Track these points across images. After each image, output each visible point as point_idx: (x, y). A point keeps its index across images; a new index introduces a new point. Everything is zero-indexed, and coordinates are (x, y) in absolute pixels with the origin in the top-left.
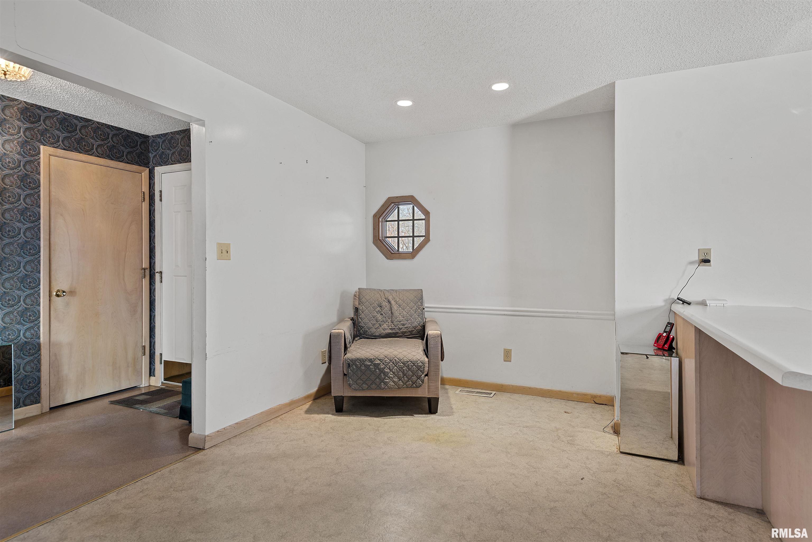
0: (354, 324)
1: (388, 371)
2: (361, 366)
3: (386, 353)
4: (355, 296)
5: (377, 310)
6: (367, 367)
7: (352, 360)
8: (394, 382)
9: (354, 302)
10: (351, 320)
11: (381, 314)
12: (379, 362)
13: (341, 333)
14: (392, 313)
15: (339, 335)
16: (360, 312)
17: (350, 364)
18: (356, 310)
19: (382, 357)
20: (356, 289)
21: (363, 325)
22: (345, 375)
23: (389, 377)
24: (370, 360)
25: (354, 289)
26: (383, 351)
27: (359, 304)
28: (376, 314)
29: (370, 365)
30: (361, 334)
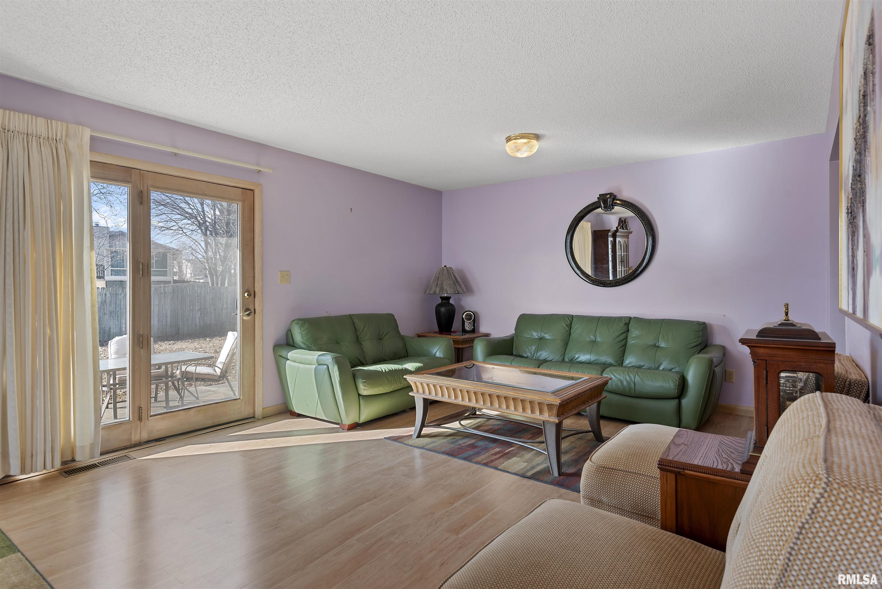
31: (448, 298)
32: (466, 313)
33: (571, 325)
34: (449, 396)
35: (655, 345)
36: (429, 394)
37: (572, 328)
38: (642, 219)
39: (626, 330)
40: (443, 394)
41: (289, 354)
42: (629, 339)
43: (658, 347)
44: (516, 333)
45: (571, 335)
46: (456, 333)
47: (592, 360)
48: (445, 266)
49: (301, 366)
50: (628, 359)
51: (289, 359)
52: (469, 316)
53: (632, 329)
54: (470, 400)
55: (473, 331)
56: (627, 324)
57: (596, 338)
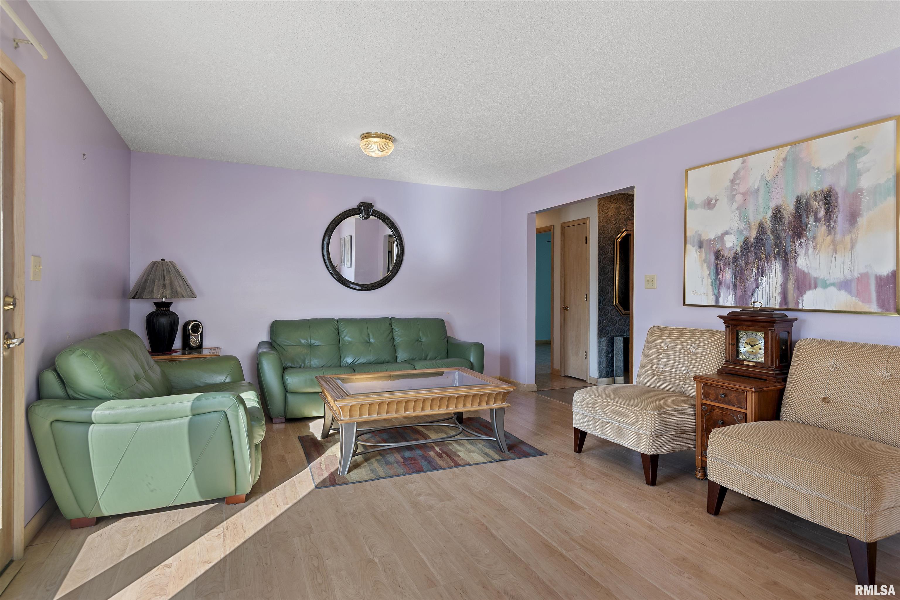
31: (168, 305)
32: (192, 324)
33: (338, 329)
34: (397, 411)
35: (419, 341)
36: (369, 415)
37: (340, 331)
38: (395, 231)
39: (390, 330)
40: (390, 410)
41: (94, 412)
42: (395, 338)
43: (421, 341)
44: (275, 342)
45: (341, 339)
46: (178, 352)
47: (373, 360)
48: (163, 260)
49: (144, 426)
50: (401, 355)
51: (94, 421)
52: (196, 328)
53: (396, 329)
54: (423, 409)
55: (199, 347)
56: (391, 324)
57: (370, 339)
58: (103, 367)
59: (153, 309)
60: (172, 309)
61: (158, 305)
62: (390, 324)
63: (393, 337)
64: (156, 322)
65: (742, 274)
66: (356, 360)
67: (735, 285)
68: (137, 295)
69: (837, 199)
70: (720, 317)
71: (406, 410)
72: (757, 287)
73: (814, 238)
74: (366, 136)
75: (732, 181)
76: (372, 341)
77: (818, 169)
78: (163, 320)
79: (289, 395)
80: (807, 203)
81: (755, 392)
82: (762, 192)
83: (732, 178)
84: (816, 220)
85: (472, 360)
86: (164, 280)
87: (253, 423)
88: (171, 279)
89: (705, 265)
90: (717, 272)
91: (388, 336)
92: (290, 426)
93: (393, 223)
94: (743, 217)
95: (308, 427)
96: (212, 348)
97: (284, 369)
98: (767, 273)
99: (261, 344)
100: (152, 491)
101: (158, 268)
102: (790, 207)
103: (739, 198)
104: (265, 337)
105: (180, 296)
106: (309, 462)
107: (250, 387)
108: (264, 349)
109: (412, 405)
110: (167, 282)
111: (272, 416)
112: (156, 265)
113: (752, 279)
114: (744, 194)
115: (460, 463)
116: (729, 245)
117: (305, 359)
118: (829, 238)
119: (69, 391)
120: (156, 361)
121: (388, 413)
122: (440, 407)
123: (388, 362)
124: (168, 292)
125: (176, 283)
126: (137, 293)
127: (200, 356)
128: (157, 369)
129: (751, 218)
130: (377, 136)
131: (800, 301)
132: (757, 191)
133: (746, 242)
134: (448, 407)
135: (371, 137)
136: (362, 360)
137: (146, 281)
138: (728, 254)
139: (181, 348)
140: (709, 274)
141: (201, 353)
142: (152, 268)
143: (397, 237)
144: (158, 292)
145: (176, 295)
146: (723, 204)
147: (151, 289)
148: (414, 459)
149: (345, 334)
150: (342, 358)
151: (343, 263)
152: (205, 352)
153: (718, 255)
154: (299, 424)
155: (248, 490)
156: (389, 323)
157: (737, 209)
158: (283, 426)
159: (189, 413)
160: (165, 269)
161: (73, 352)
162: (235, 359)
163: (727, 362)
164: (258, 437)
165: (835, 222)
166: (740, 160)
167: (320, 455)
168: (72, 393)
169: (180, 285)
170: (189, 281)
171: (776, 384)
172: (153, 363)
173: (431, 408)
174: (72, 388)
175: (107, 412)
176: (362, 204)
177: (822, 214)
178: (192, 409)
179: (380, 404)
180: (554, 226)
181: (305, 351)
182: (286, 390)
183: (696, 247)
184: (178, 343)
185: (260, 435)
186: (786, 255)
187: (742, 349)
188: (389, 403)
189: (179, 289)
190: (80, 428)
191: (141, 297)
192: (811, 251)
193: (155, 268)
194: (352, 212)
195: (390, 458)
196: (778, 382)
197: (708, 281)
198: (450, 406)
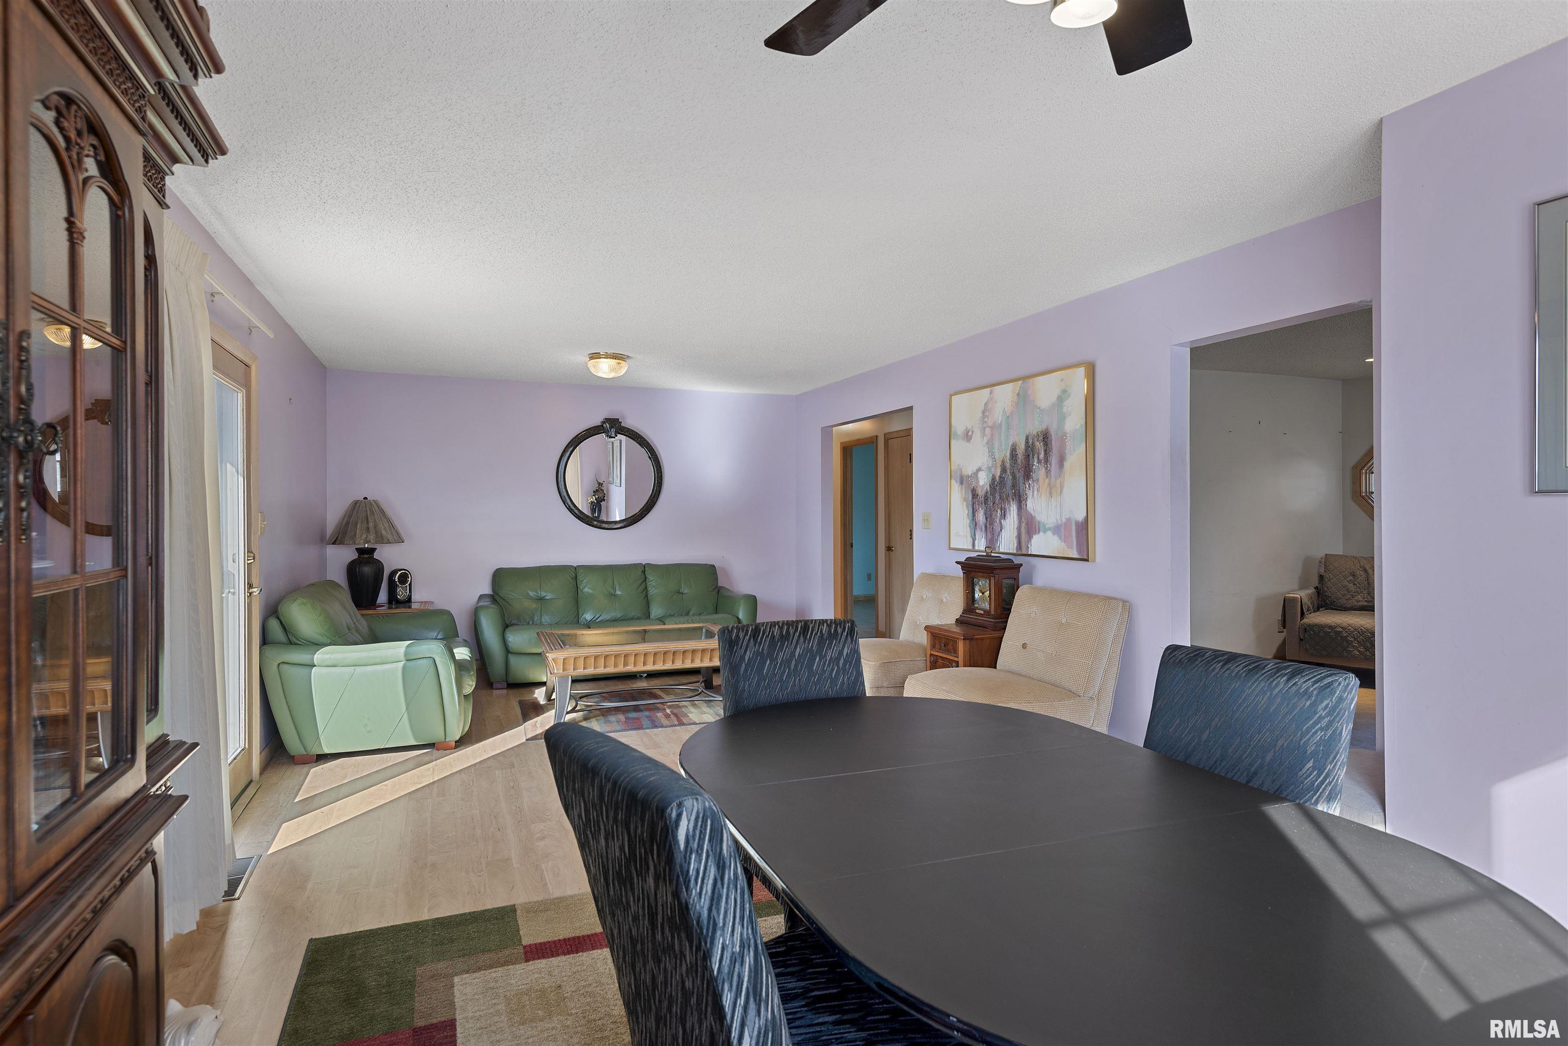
0: (1318, 593)
1: (1352, 639)
2: (1319, 632)
3: (1351, 622)
4: (1320, 562)
5: (1348, 579)
6: (1326, 633)
7: (1309, 625)
8: (1359, 651)
9: (1319, 569)
10: (1315, 588)
11: (1354, 584)
12: (1341, 629)
13: (1297, 597)
14: (1368, 583)
15: (1294, 599)
16: (1326, 580)
17: (1307, 629)
18: (1321, 578)
19: (1344, 625)
20: (1323, 555)
21: (1330, 595)
22: (1301, 640)
23: (1353, 646)
24: (1330, 627)
25: (1320, 553)
26: (1347, 619)
27: (1325, 571)
28: (1346, 583)
29: (1331, 632)
30: (1327, 604)
32: (400, 573)
33: (576, 579)
34: (616, 665)
35: (679, 592)
36: (584, 669)
37: (578, 581)
38: (650, 453)
39: (644, 579)
40: (607, 664)
41: (316, 656)
42: (649, 589)
43: (682, 593)
44: (498, 595)
45: (579, 590)
46: (384, 606)
47: (619, 616)
48: (366, 498)
49: (359, 670)
50: (656, 611)
51: (316, 664)
52: (404, 578)
53: (650, 577)
54: (644, 664)
55: (409, 600)
56: (644, 572)
57: (615, 590)
58: (320, 616)
59: (355, 556)
60: (376, 556)
61: (361, 551)
62: (642, 572)
63: (646, 588)
64: (359, 572)
65: (991, 515)
66: (596, 617)
67: (986, 527)
68: (338, 539)
69: (1051, 441)
70: (957, 563)
71: (625, 665)
72: (1001, 530)
73: (1038, 480)
74: (595, 356)
75: (984, 412)
76: (618, 593)
77: (1039, 408)
78: (367, 570)
79: (511, 657)
80: (1033, 443)
81: (964, 639)
82: (1003, 427)
83: (983, 409)
84: (1039, 461)
85: (740, 616)
86: (368, 523)
87: (462, 672)
88: (375, 520)
89: (965, 503)
90: (974, 512)
91: (640, 585)
92: (511, 692)
93: (648, 443)
94: (992, 454)
95: (534, 693)
96: (422, 602)
97: (505, 626)
98: (1008, 515)
99: (481, 597)
100: (369, 732)
101: (360, 509)
102: (1022, 446)
103: (988, 430)
104: (487, 590)
105: (385, 541)
106: (525, 721)
107: (466, 644)
108: (486, 603)
109: (632, 659)
110: (371, 525)
111: (492, 680)
112: (358, 505)
113: (998, 521)
114: (992, 428)
115: (685, 722)
116: (981, 483)
117: (534, 615)
118: (1047, 480)
119: (290, 637)
120: (362, 615)
121: (605, 667)
122: (664, 662)
123: (639, 618)
124: (372, 537)
125: (381, 526)
126: (337, 537)
127: (409, 610)
128: (364, 623)
129: (997, 456)
130: (607, 356)
131: (1029, 546)
132: (1000, 425)
133: (993, 479)
134: (673, 662)
135: (600, 358)
136: (605, 616)
137: (348, 523)
138: (981, 493)
139: (386, 602)
140: (968, 514)
141: (410, 607)
142: (354, 508)
143: (654, 460)
144: (361, 536)
145: (381, 540)
146: (977, 436)
147: (353, 533)
148: (638, 719)
149: (584, 585)
150: (580, 614)
151: (611, 479)
152: (414, 606)
153: (975, 495)
154: (523, 690)
155: (457, 738)
156: (641, 570)
157: (987, 443)
158: (505, 691)
159: (402, 658)
160: (368, 509)
161: (295, 601)
162: (449, 613)
163: (965, 611)
164: (467, 686)
165: (1051, 465)
166: (988, 390)
167: (538, 716)
168: (293, 639)
169: (385, 529)
170: (396, 523)
171: (993, 632)
172: (360, 617)
173: (654, 663)
174: (293, 635)
175: (327, 656)
176: (607, 420)
177: (1042, 456)
178: (406, 654)
179: (596, 657)
180: (877, 436)
181: (534, 606)
182: (507, 651)
183: (958, 483)
184: (383, 597)
185: (469, 685)
186: (1020, 496)
187: (976, 596)
188: (606, 657)
189: (384, 532)
190: (303, 671)
191: (342, 543)
192: (1036, 493)
193: (356, 509)
194: (594, 431)
195: (612, 718)
196: (994, 631)
197: (967, 522)
198: (676, 661)
